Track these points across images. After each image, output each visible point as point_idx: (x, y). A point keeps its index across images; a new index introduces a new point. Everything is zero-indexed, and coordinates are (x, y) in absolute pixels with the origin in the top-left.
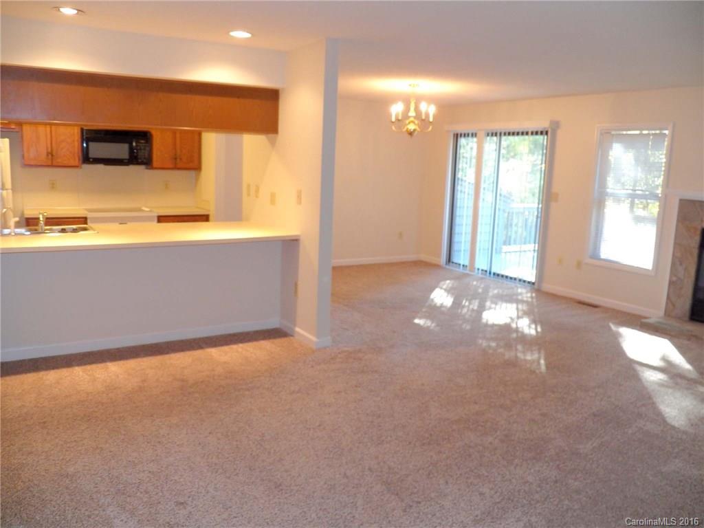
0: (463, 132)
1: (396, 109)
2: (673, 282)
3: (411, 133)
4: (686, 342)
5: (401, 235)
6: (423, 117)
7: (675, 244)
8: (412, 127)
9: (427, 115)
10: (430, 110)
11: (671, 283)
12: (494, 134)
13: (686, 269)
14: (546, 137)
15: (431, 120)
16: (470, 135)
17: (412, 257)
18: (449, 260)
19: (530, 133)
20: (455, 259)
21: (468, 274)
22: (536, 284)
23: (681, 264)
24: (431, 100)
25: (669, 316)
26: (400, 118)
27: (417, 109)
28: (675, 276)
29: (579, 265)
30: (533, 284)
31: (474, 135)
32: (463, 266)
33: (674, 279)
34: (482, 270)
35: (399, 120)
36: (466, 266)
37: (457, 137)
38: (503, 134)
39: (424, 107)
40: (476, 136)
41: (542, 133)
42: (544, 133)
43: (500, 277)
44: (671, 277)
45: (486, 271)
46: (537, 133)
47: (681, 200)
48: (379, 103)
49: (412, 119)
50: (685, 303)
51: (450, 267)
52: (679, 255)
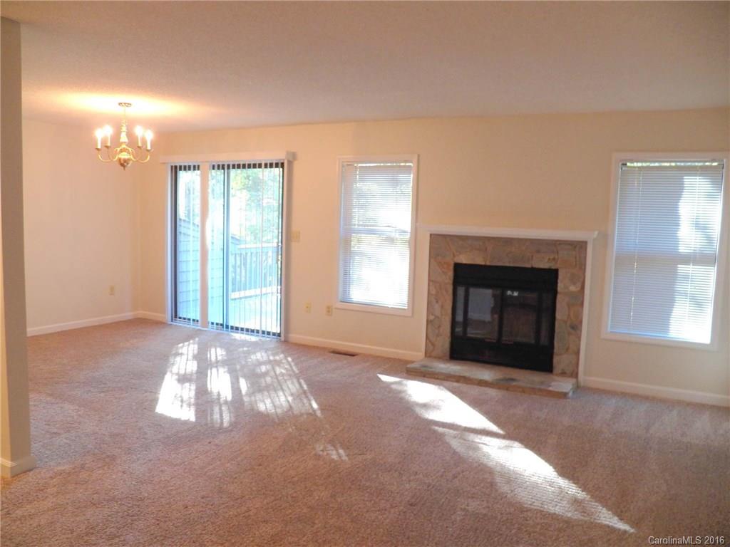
0: (183, 164)
1: (103, 134)
2: (431, 321)
3: (123, 164)
4: (455, 384)
5: (112, 289)
6: (140, 145)
7: (430, 280)
8: (124, 156)
9: (144, 142)
10: (146, 135)
11: (428, 322)
12: (221, 167)
13: (442, 307)
14: (281, 169)
15: (149, 148)
16: (192, 168)
17: (128, 315)
18: (175, 315)
19: (263, 166)
20: (181, 313)
21: (200, 330)
22: (282, 335)
23: (437, 302)
24: (148, 123)
25: (430, 357)
26: (109, 144)
27: (130, 135)
28: (432, 315)
29: (329, 310)
30: (279, 335)
31: (196, 168)
32: (194, 320)
33: (432, 317)
34: (217, 324)
35: (107, 147)
36: (198, 321)
37: (175, 170)
38: (231, 167)
39: (139, 131)
40: (198, 169)
41: (277, 165)
42: (280, 165)
43: (239, 331)
44: (428, 316)
45: (222, 325)
46: (271, 166)
47: (431, 235)
48: (78, 127)
49: (124, 146)
50: (444, 342)
51: (178, 323)
52: (434, 292)
